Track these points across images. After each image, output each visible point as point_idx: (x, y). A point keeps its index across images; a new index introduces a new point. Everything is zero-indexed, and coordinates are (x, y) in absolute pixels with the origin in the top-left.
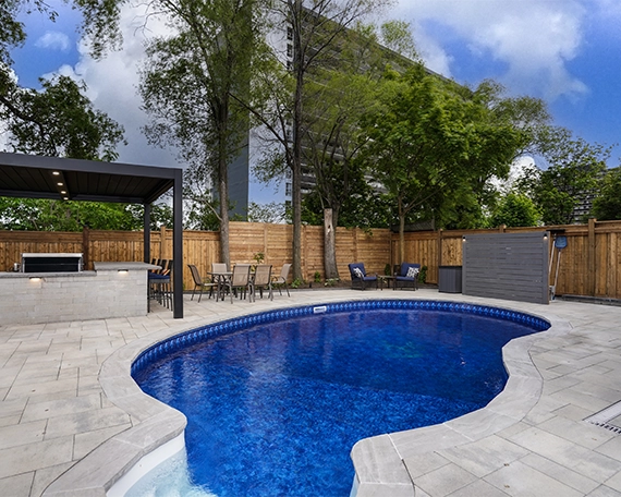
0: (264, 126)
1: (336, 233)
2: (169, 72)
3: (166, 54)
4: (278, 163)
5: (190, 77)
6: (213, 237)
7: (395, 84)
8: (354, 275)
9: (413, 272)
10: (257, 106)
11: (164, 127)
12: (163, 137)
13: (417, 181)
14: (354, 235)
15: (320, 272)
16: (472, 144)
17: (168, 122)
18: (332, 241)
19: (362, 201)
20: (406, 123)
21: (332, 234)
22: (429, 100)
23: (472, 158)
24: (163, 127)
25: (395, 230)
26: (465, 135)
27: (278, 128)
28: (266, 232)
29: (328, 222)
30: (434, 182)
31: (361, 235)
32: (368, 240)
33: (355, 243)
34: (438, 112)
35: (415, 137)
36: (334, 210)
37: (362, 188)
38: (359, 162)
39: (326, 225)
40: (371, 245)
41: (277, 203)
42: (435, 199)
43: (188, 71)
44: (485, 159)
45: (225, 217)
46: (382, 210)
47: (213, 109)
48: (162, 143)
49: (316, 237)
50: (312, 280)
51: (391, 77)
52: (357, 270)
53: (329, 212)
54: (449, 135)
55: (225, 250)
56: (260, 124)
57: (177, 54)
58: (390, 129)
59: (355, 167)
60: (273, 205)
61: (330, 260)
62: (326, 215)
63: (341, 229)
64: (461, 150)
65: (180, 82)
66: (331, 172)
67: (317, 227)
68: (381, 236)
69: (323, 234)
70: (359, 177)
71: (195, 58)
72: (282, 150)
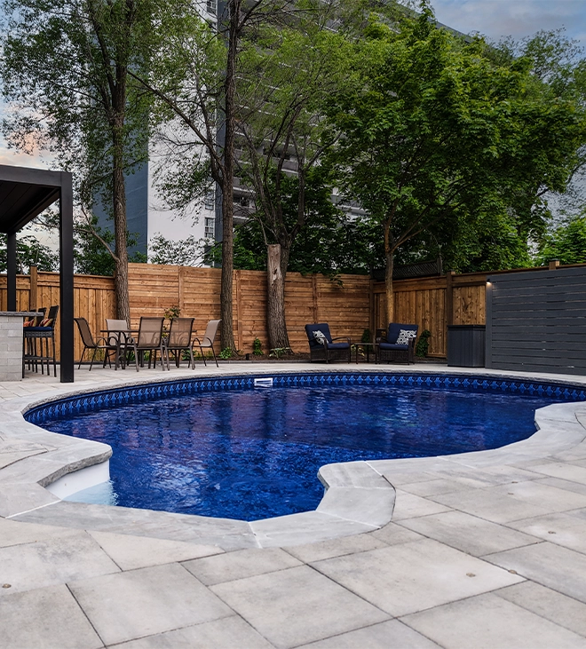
0: (178, 120)
1: (285, 282)
2: (36, 37)
3: (32, 11)
4: (197, 178)
5: (67, 45)
6: (105, 285)
7: (383, 46)
8: (313, 342)
9: (406, 337)
10: (168, 89)
11: (31, 123)
12: (29, 138)
13: (416, 201)
14: (314, 286)
15: (261, 339)
16: (505, 133)
17: (37, 115)
18: (279, 293)
19: (327, 234)
20: (398, 104)
21: (280, 284)
22: (437, 65)
23: (506, 156)
24: (29, 123)
25: (378, 277)
26: (493, 119)
27: (200, 121)
28: (181, 280)
29: (274, 266)
30: (441, 200)
31: (324, 285)
32: (336, 292)
33: (314, 298)
34: (450, 84)
35: (411, 127)
36: (282, 247)
37: (327, 212)
38: (323, 171)
39: (271, 270)
40: (340, 300)
41: (196, 240)
42: (444, 227)
43: (65, 36)
44: (527, 159)
45: (123, 256)
46: (359, 247)
47: (102, 93)
48: (28, 147)
49: (255, 287)
50: (250, 352)
51: (376, 34)
52: (319, 334)
53: (275, 249)
54: (468, 119)
55: (123, 303)
56: (172, 117)
57: (47, 10)
58: (373, 115)
59: (317, 182)
60: (190, 242)
61: (276, 320)
62: (270, 254)
63: (293, 276)
64: (486, 143)
65: (53, 54)
66: (279, 189)
67: (257, 273)
68: (357, 287)
69: (266, 282)
70: (323, 196)
71: (74, 15)
72: (205, 157)
